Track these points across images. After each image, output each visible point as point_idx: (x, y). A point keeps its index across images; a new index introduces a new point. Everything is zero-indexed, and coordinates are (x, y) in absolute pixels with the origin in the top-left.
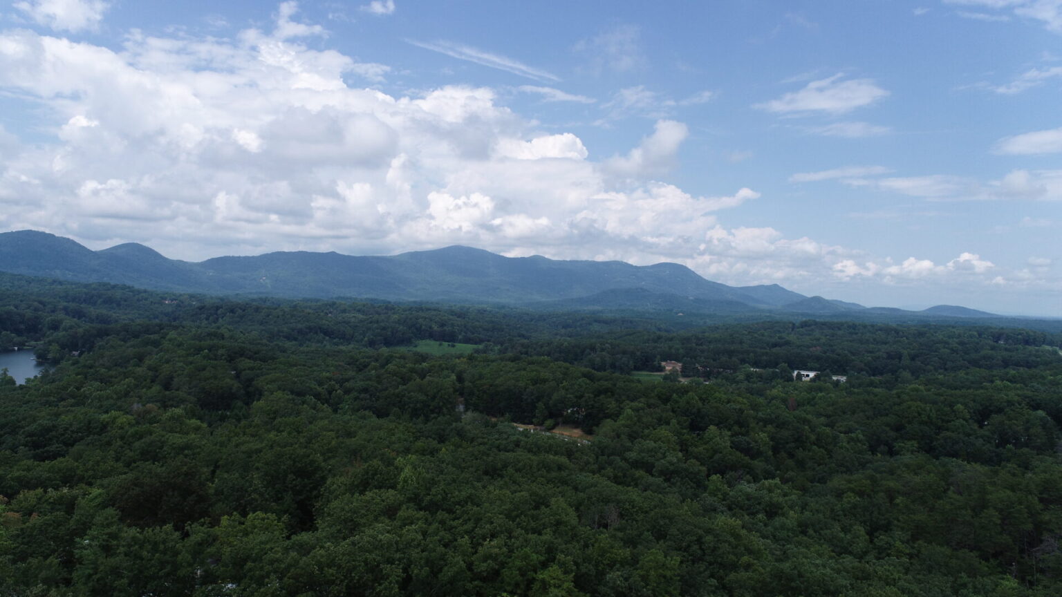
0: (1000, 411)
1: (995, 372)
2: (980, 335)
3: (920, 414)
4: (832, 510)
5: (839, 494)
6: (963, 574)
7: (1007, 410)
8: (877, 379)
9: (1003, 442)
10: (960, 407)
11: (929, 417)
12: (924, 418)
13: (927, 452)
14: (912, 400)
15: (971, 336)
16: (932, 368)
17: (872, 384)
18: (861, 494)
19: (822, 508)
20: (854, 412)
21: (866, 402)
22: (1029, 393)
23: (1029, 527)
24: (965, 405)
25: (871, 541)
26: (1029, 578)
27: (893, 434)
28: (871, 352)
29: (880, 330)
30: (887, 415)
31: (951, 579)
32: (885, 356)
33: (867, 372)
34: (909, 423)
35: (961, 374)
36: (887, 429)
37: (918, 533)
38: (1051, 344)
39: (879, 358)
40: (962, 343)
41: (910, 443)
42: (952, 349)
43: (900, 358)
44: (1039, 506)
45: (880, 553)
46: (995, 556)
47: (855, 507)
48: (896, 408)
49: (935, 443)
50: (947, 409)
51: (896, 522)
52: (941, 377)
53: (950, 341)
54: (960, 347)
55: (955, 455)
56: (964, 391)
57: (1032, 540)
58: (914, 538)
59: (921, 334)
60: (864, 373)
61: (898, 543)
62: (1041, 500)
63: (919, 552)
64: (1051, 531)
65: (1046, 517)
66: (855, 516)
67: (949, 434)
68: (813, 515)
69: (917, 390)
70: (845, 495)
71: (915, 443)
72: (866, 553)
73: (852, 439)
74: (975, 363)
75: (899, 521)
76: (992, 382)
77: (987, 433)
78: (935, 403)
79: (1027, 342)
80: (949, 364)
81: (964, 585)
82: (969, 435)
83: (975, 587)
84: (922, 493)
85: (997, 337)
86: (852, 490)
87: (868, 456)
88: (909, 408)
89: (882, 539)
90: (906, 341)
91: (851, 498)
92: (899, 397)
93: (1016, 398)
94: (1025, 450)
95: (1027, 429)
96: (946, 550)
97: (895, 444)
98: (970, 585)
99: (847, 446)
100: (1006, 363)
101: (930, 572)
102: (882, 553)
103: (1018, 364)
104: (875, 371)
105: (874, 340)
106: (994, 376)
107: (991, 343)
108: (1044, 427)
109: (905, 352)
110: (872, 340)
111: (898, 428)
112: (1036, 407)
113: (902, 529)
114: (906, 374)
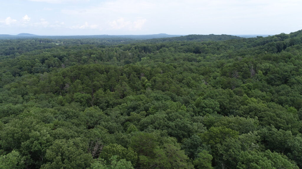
0: (47, 59)
1: (42, 50)
2: (36, 41)
3: (26, 63)
4: (8, 94)
5: (9, 89)
6: (50, 98)
7: (48, 59)
8: (8, 56)
9: (49, 67)
10: (36, 60)
11: (29, 64)
12: (28, 64)
13: (31, 73)
14: (23, 60)
15: (34, 41)
16: (25, 51)
17: (7, 58)
18: (16, 87)
19: (5, 94)
20: (5, 66)
21: (8, 62)
22: (53, 54)
23: (62, 83)
24: (38, 59)
25: (23, 99)
26: (64, 95)
27: (19, 70)
28: (4, 48)
29: (5, 41)
30: (16, 65)
31: (47, 100)
32: (9, 49)
33: (4, 55)
34: (23, 66)
35: (34, 51)
36: (17, 69)
37: (36, 93)
38: (54, 42)
39: (7, 50)
40: (31, 43)
41: (25, 72)
42: (29, 45)
43: (14, 49)
44: (63, 78)
45: (27, 101)
46: (56, 92)
47: (15, 91)
48: (18, 62)
49: (32, 70)
50: (33, 60)
51: (29, 92)
52: (28, 53)
53: (28, 43)
54: (31, 45)
55: (38, 72)
56: (36, 55)
57: (63, 86)
58: (35, 94)
59: (19, 42)
60: (3, 55)
61: (31, 97)
62: (63, 77)
63: (37, 97)
64: (67, 83)
65: (65, 80)
66: (16, 94)
67: (35, 67)
68: (2, 97)
69: (23, 57)
70: (11, 89)
71: (26, 72)
72: (23, 102)
73: (7, 74)
74: (36, 48)
75: (30, 91)
76: (42, 52)
77: (45, 65)
78: (29, 59)
79: (48, 42)
80: (29, 50)
81: (51, 101)
82: (40, 67)
83: (53, 100)
84: (33, 83)
85: (40, 41)
86: (13, 87)
87: (14, 78)
88: (22, 62)
89: (26, 97)
90: (15, 44)
91: (13, 89)
92: (18, 59)
93: (50, 55)
94: (55, 68)
95: (54, 63)
96: (44, 94)
97: (21, 73)
98: (52, 100)
99: (6, 76)
100: (44, 48)
101: (42, 101)
102: (27, 100)
103: (47, 48)
104: (7, 54)
105: (4, 44)
106: (42, 51)
107: (39, 42)
108: (58, 61)
109: (15, 47)
110: (3, 44)
111: (20, 68)
112: (55, 57)
113: (31, 93)
114: (17, 54)
